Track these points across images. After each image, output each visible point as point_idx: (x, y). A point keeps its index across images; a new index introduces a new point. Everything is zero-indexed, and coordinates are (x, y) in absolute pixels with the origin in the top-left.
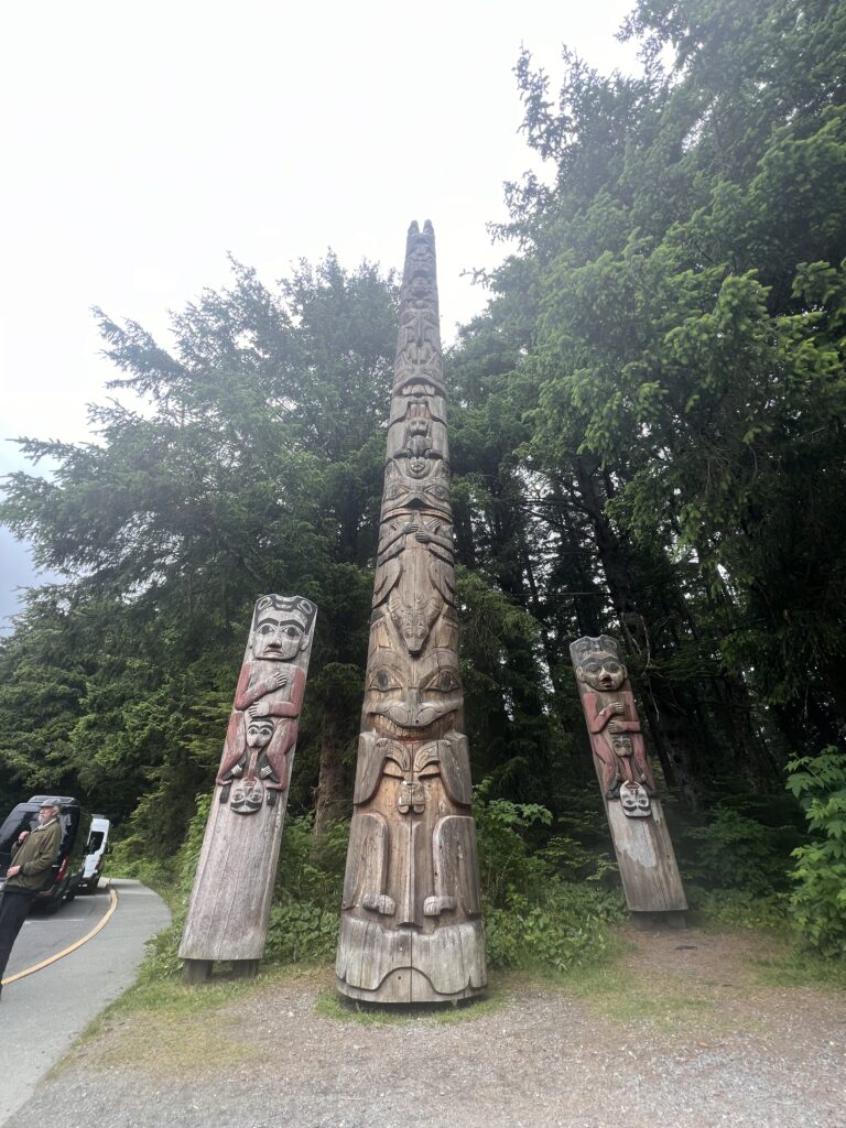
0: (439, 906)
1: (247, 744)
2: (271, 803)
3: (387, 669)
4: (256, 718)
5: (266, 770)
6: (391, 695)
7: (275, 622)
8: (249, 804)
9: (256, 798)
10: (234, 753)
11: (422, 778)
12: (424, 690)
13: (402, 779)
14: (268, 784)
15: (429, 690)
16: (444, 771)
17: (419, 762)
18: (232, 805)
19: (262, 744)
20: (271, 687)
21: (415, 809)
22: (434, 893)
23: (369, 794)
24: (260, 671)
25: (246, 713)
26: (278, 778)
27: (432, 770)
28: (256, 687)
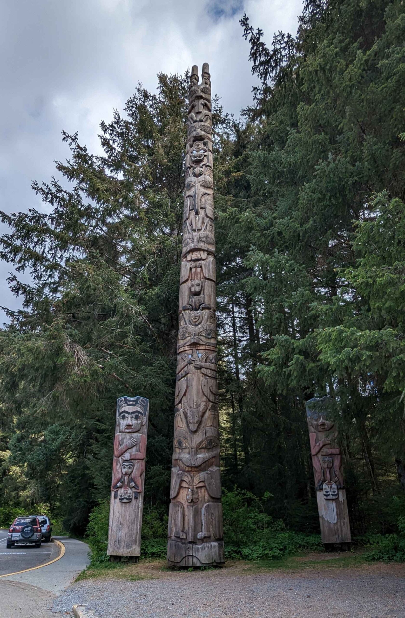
0: (203, 536)
1: (122, 473)
2: (136, 498)
3: (182, 439)
4: (124, 461)
5: (133, 484)
6: (184, 450)
7: (128, 413)
8: (126, 499)
9: (129, 496)
10: (117, 477)
11: (197, 488)
12: (198, 449)
13: (189, 488)
14: (134, 490)
15: (201, 448)
16: (207, 485)
17: (196, 481)
18: (120, 499)
19: (129, 473)
20: (129, 447)
21: (194, 500)
22: (202, 531)
23: (175, 495)
24: (123, 438)
25: (120, 458)
26: (138, 487)
27: (201, 484)
28: (123, 446)
